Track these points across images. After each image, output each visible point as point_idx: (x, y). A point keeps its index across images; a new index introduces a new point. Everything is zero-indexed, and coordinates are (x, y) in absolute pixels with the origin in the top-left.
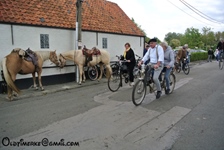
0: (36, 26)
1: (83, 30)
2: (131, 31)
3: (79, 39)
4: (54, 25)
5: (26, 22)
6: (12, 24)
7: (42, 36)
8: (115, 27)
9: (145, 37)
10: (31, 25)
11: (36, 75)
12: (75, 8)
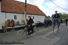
0: (13, 13)
1: (27, 14)
2: (41, 14)
3: (26, 17)
4: (18, 12)
5: (10, 12)
6: (6, 12)
7: (15, 16)
8: (36, 13)
9: (45, 16)
10: (12, 13)
11: (13, 27)
12: (25, 8)
